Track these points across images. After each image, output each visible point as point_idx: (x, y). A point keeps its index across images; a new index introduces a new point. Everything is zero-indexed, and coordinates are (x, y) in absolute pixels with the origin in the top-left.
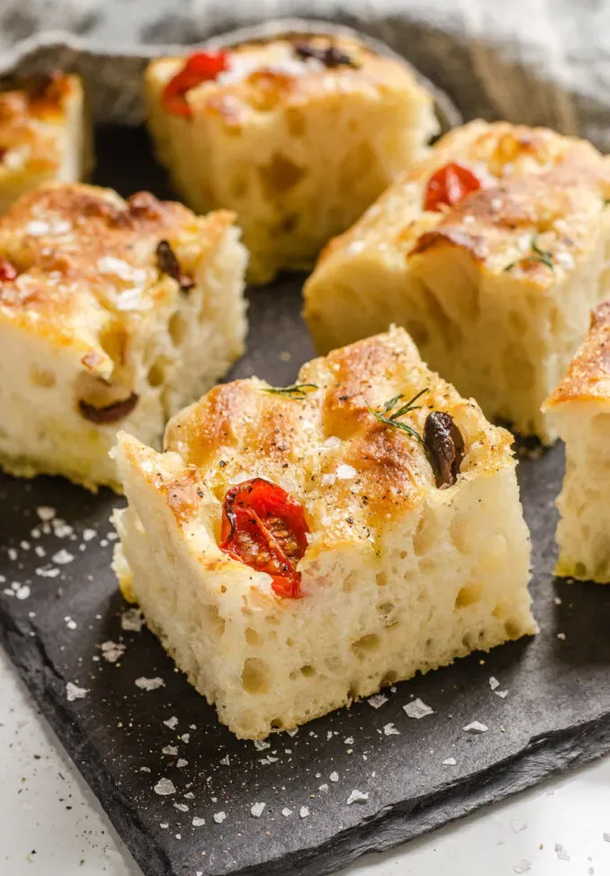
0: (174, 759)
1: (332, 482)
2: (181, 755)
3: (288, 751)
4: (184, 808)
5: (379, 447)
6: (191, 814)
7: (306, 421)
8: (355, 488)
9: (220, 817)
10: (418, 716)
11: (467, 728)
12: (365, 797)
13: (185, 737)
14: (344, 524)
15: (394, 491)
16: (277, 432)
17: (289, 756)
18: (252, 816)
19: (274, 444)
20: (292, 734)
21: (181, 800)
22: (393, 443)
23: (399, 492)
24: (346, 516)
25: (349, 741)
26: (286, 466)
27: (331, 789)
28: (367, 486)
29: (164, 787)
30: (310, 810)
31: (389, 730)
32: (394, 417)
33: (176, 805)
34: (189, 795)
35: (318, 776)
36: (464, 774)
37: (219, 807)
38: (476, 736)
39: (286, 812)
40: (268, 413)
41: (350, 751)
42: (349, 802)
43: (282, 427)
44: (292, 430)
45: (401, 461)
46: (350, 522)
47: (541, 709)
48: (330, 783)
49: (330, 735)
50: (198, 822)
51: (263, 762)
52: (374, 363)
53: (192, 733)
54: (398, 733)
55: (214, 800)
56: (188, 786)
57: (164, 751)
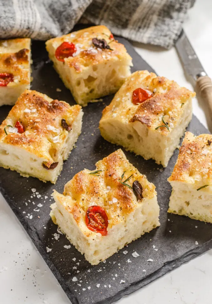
0: (76, 270)
1: (112, 204)
2: (78, 269)
3: (104, 268)
4: (80, 285)
5: (122, 192)
6: (82, 287)
7: (101, 183)
8: (118, 205)
9: (89, 288)
10: (136, 257)
11: (148, 260)
12: (124, 282)
13: (78, 264)
14: (117, 217)
15: (128, 206)
16: (94, 187)
17: (104, 269)
18: (97, 287)
19: (95, 192)
20: (105, 262)
21: (79, 283)
22: (126, 191)
23: (130, 206)
24: (117, 215)
25: (119, 264)
26: (99, 198)
27: (116, 279)
28: (121, 204)
29: (75, 279)
30: (111, 285)
31: (129, 261)
32: (124, 182)
33: (78, 284)
34: (81, 281)
35: (112, 275)
36: (148, 274)
37: (89, 285)
38: (150, 263)
39: (105, 286)
40: (91, 181)
41: (119, 268)
42: (120, 283)
43: (96, 185)
44: (98, 186)
45: (129, 197)
46: (118, 216)
47: (166, 254)
48: (115, 277)
49: (114, 263)
50: (84, 289)
51: (98, 271)
52: (116, 162)
53: (80, 262)
54: (131, 262)
55: (87, 283)
56: (80, 278)
57: (73, 268)
